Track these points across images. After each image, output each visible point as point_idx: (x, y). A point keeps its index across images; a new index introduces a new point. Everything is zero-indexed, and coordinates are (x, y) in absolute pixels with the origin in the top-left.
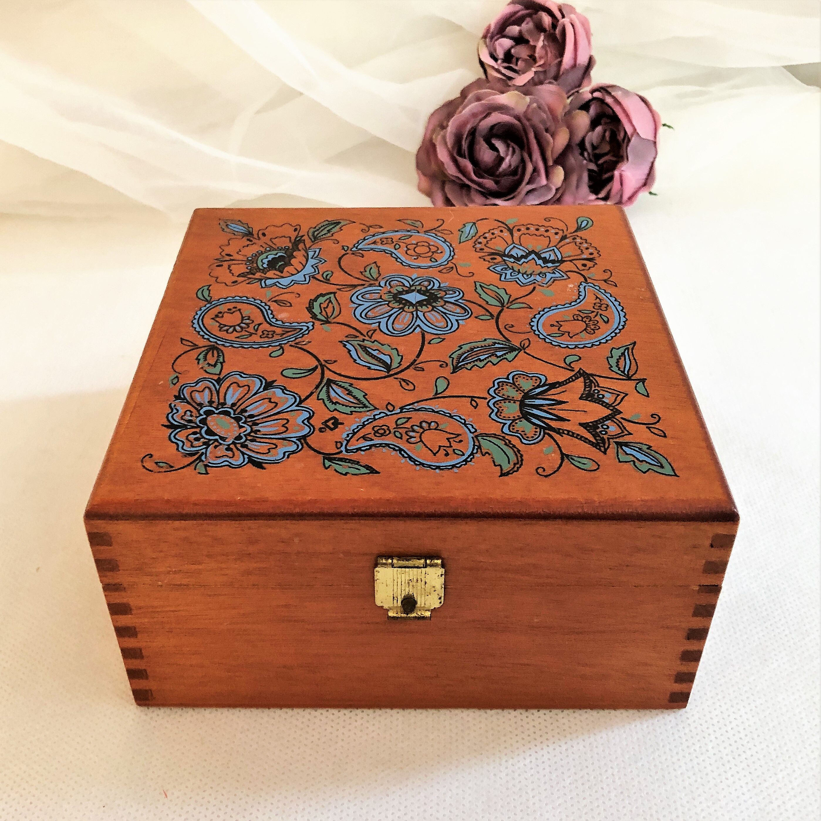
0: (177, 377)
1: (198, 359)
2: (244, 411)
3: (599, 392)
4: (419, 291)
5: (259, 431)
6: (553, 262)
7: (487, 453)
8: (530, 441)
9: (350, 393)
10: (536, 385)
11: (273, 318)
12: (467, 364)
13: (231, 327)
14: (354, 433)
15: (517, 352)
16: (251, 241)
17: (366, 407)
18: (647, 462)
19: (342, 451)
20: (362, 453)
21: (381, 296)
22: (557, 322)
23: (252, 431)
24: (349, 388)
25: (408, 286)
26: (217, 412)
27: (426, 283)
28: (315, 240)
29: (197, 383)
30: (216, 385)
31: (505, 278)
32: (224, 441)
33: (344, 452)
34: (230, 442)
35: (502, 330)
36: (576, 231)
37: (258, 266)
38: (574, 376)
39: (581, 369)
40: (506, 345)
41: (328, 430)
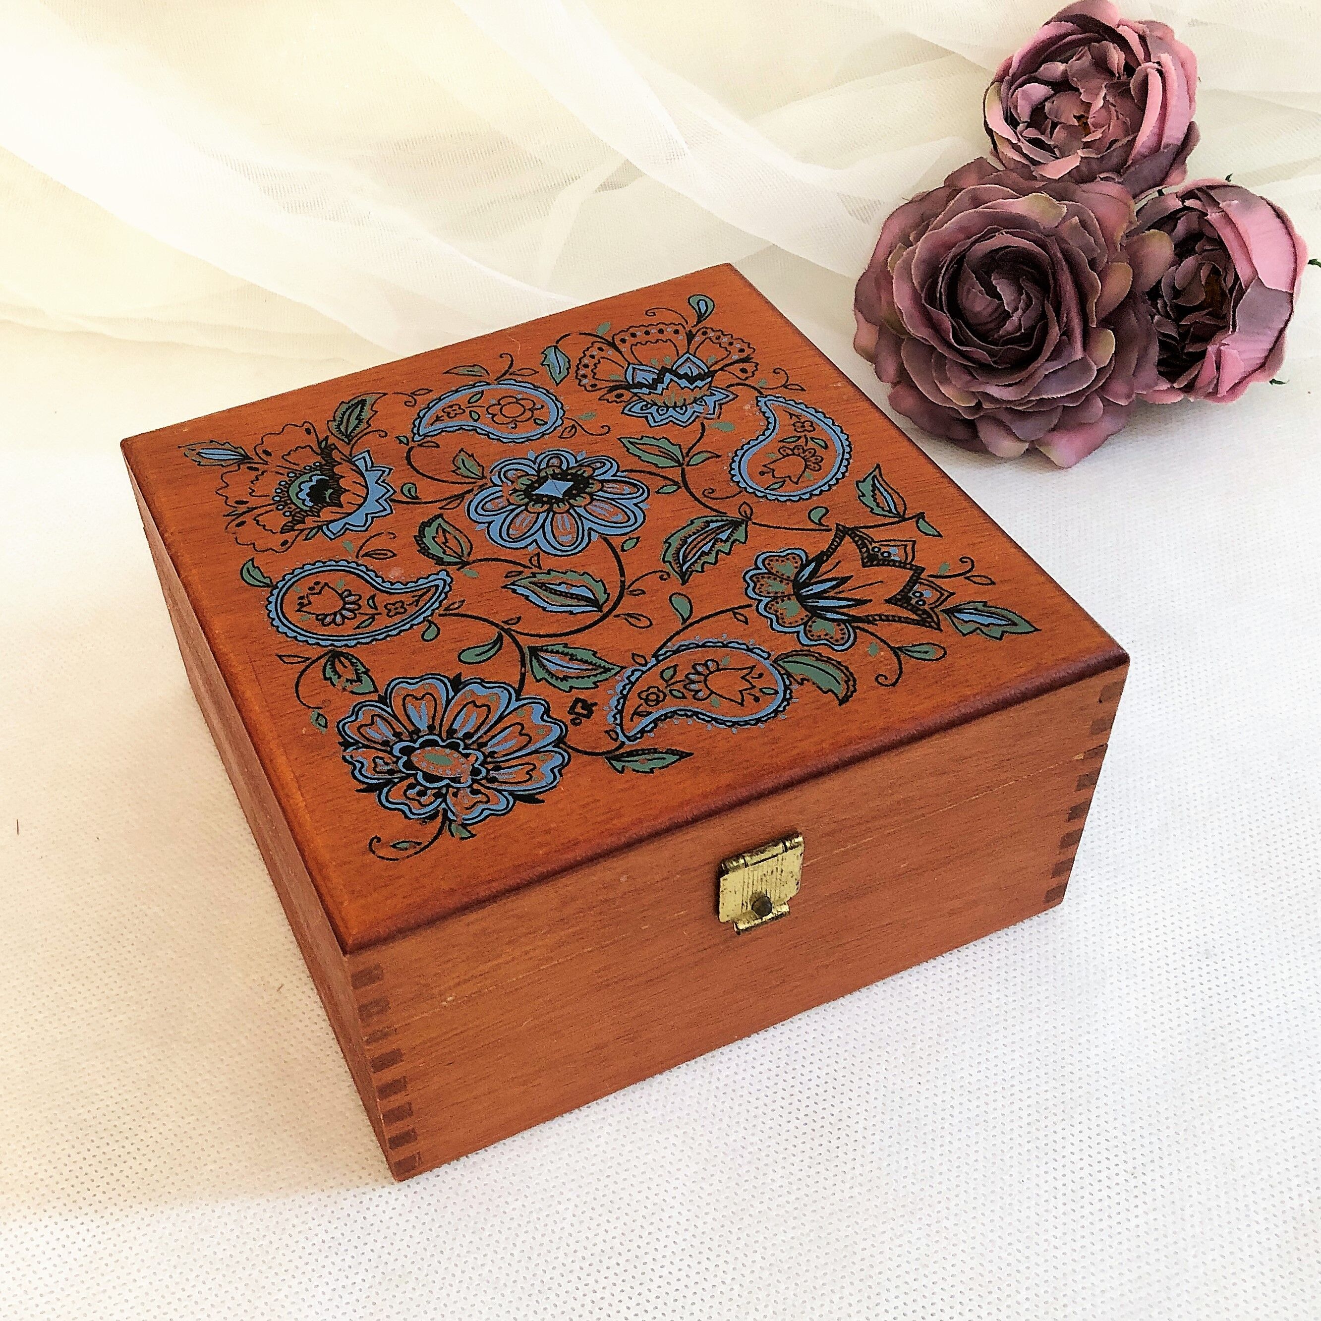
0: (320, 715)
1: (328, 679)
2: (451, 732)
3: (879, 549)
4: (554, 476)
5: (495, 752)
6: (701, 377)
7: (803, 680)
8: (843, 645)
9: (573, 658)
10: (798, 565)
11: (385, 582)
12: (692, 564)
13: (335, 614)
14: (621, 712)
15: (744, 526)
16: (257, 469)
17: (609, 670)
18: (995, 625)
19: (624, 742)
20: (651, 735)
21: (508, 500)
22: (764, 466)
23: (486, 757)
24: (566, 650)
25: (534, 472)
26: (417, 745)
27: (555, 461)
28: (350, 441)
29: (355, 713)
30: (385, 708)
31: (655, 421)
32: (460, 782)
33: (627, 742)
34: (470, 782)
35: (703, 500)
36: (699, 322)
37: (298, 507)
38: (836, 536)
39: (837, 525)
40: (722, 521)
41: (583, 719)
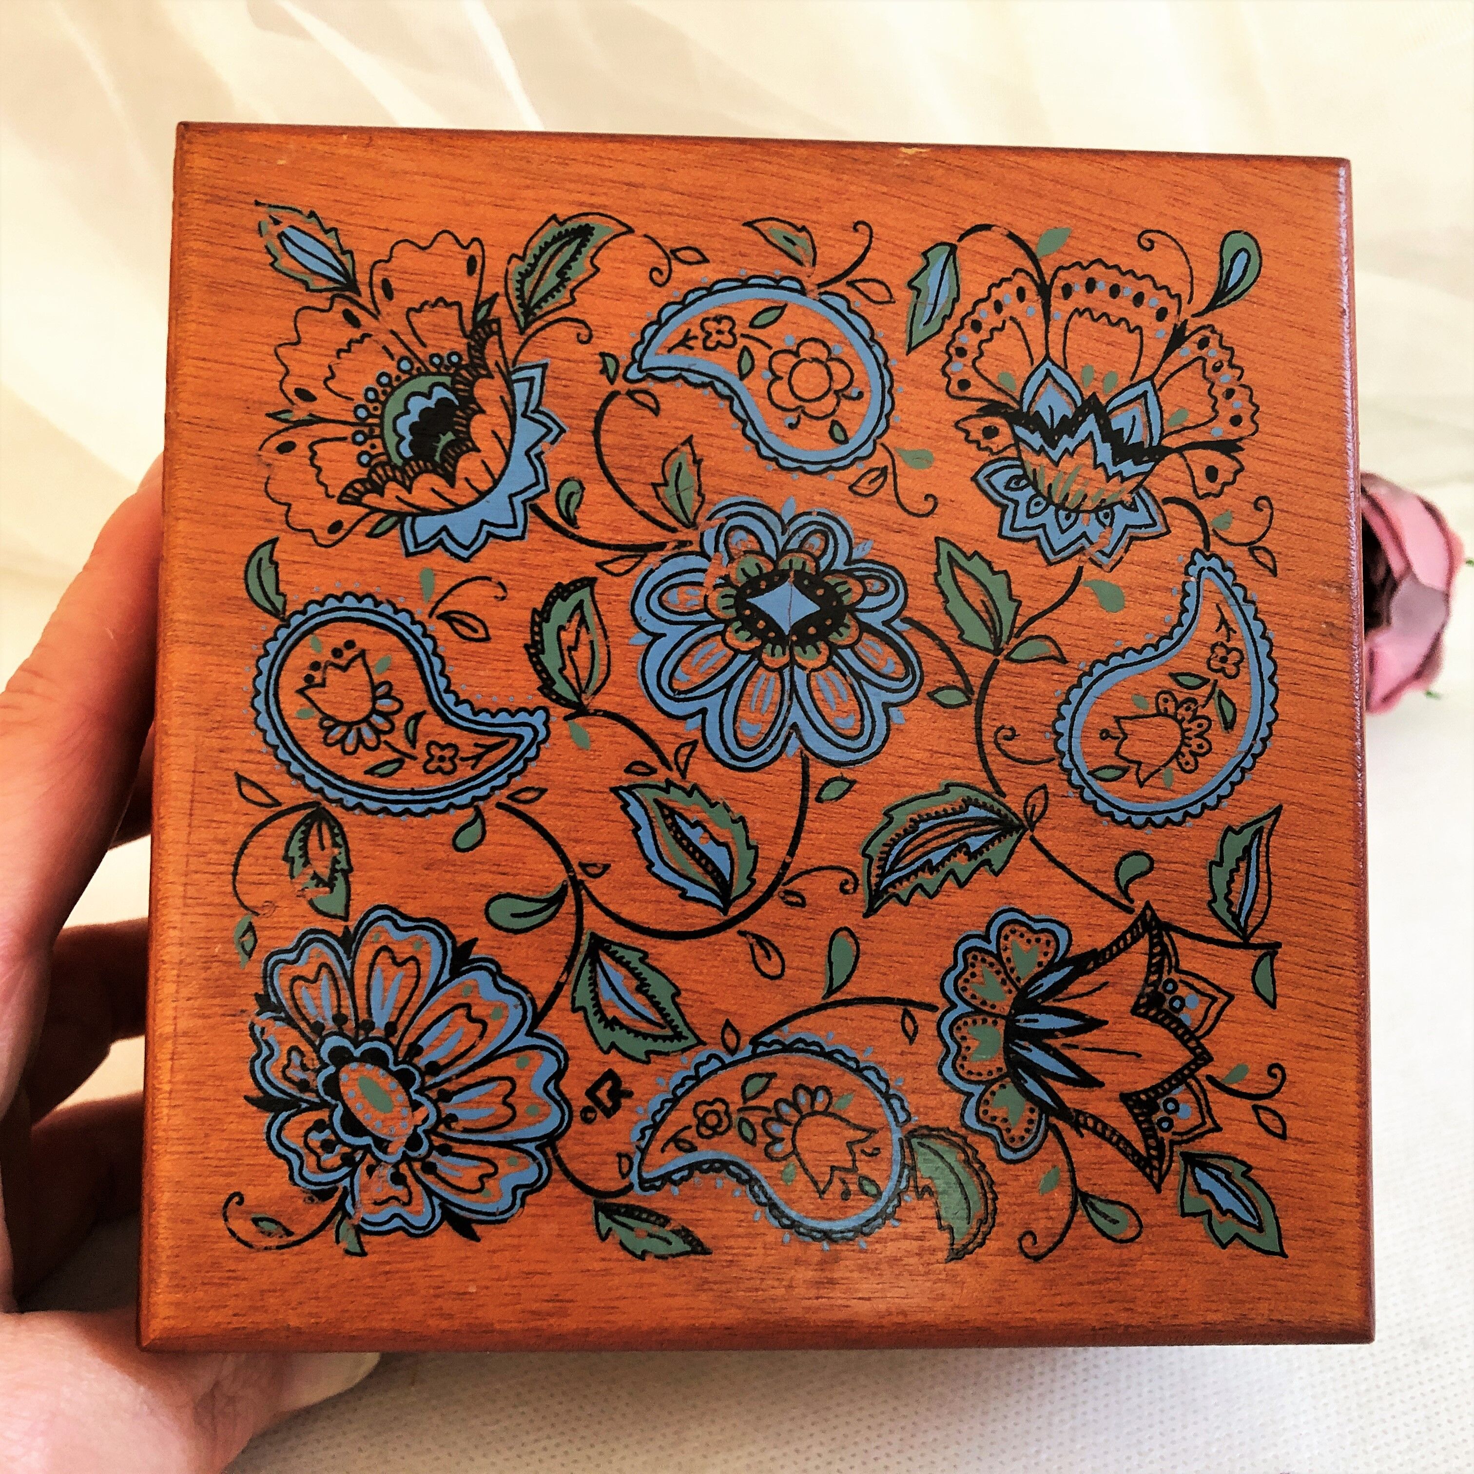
0: (251, 928)
1: (287, 858)
2: (415, 1050)
3: (1176, 988)
4: (799, 578)
5: (455, 1118)
7: (926, 1189)
8: (1016, 1151)
9: (642, 988)
10: (1045, 960)
11: (448, 690)
12: (900, 880)
13: (349, 726)
14: (656, 1127)
15: (1015, 836)
16: (354, 322)
17: (680, 1037)
18: (1235, 1215)
19: (631, 1186)
20: (675, 1190)
21: (705, 598)
22: (1118, 719)
23: (439, 1120)
24: (642, 968)
25: (773, 555)
26: (357, 1053)
27: (816, 542)
28: (528, 324)
29: (300, 948)
30: (344, 957)
31: (1012, 529)
32: (385, 1152)
33: (637, 1187)
34: (398, 1156)
35: (989, 748)
36: (1211, 307)
37: (386, 453)
38: (1130, 930)
39: (1148, 906)
40: (991, 810)
41: (600, 1114)
